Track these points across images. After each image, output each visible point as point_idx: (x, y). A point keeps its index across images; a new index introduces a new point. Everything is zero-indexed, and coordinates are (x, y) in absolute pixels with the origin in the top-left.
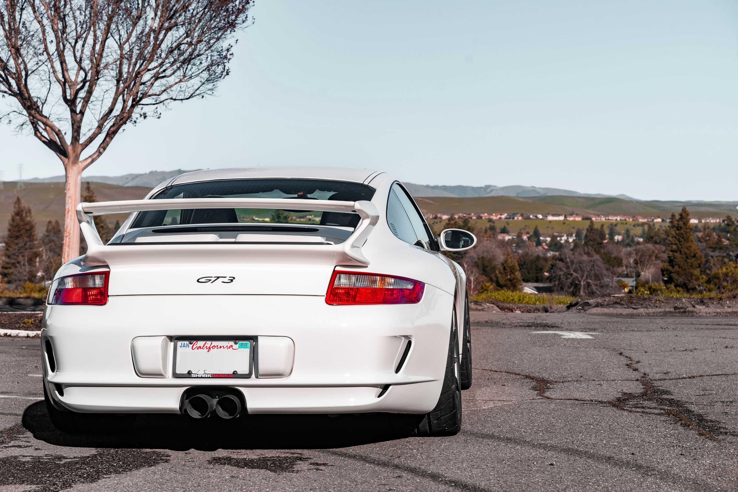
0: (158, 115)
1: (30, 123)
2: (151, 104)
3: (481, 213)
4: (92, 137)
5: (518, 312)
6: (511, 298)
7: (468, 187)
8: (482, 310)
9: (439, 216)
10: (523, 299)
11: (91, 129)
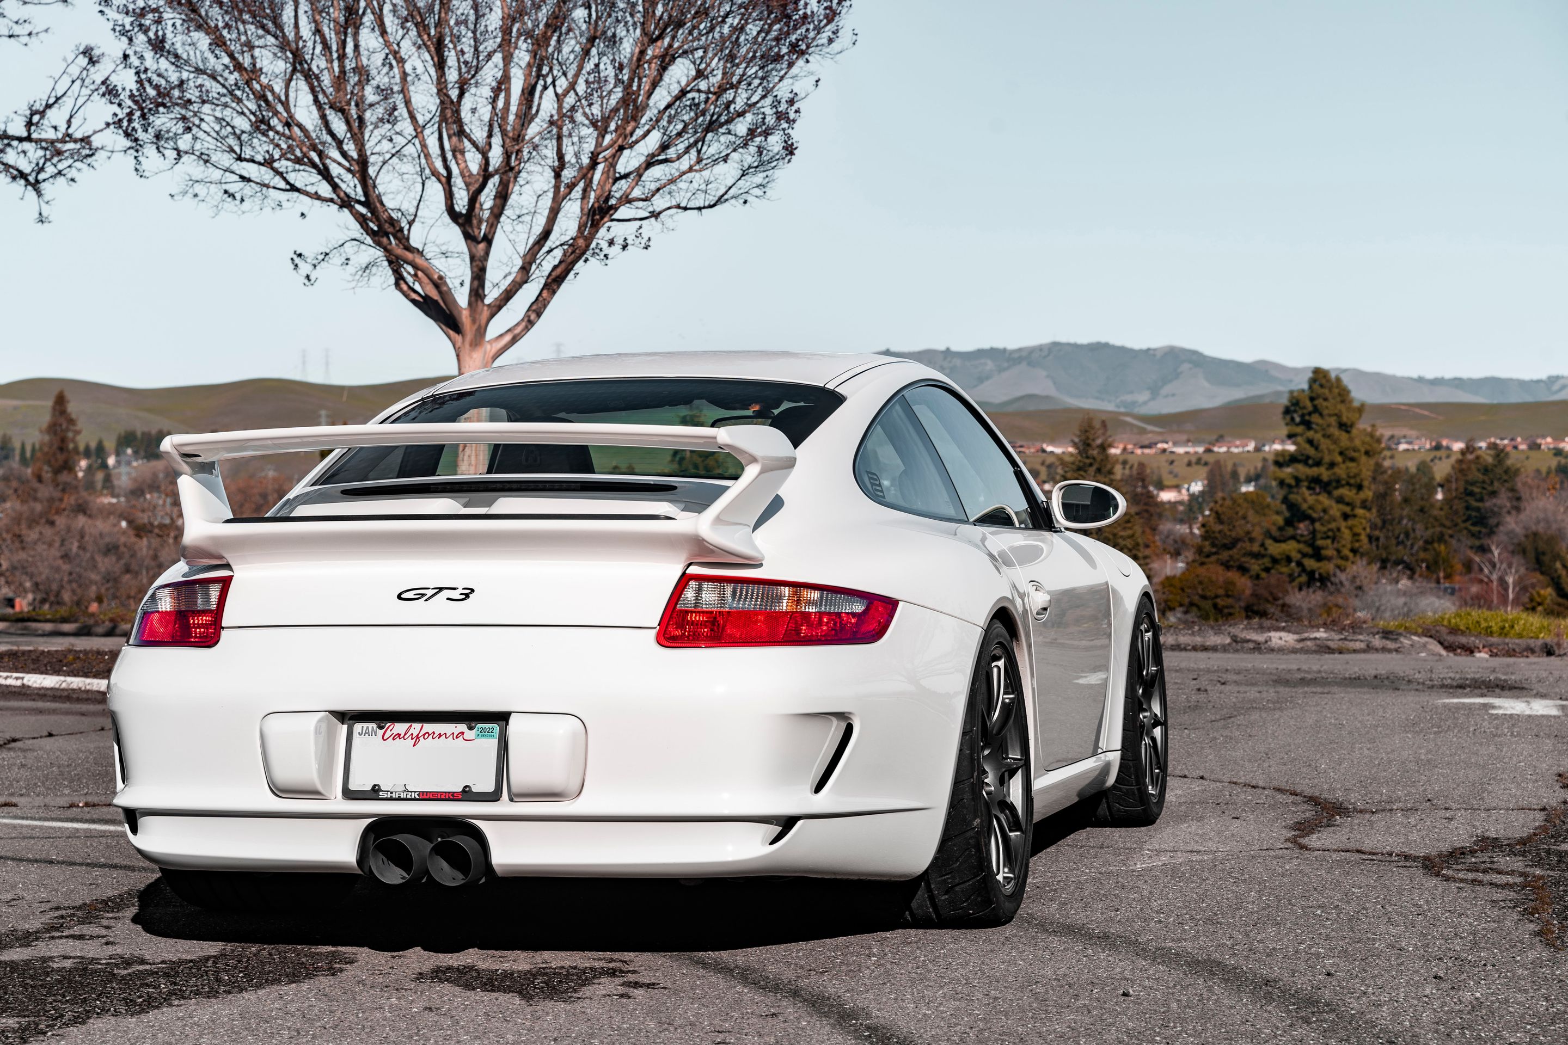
0: (643, 241)
1: (386, 263)
2: (635, 219)
3: (1538, 437)
4: (511, 290)
5: (1483, 655)
6: (1484, 625)
7: (1511, 380)
8: (1397, 650)
9: (1444, 443)
10: (1512, 627)
11: (510, 273)
